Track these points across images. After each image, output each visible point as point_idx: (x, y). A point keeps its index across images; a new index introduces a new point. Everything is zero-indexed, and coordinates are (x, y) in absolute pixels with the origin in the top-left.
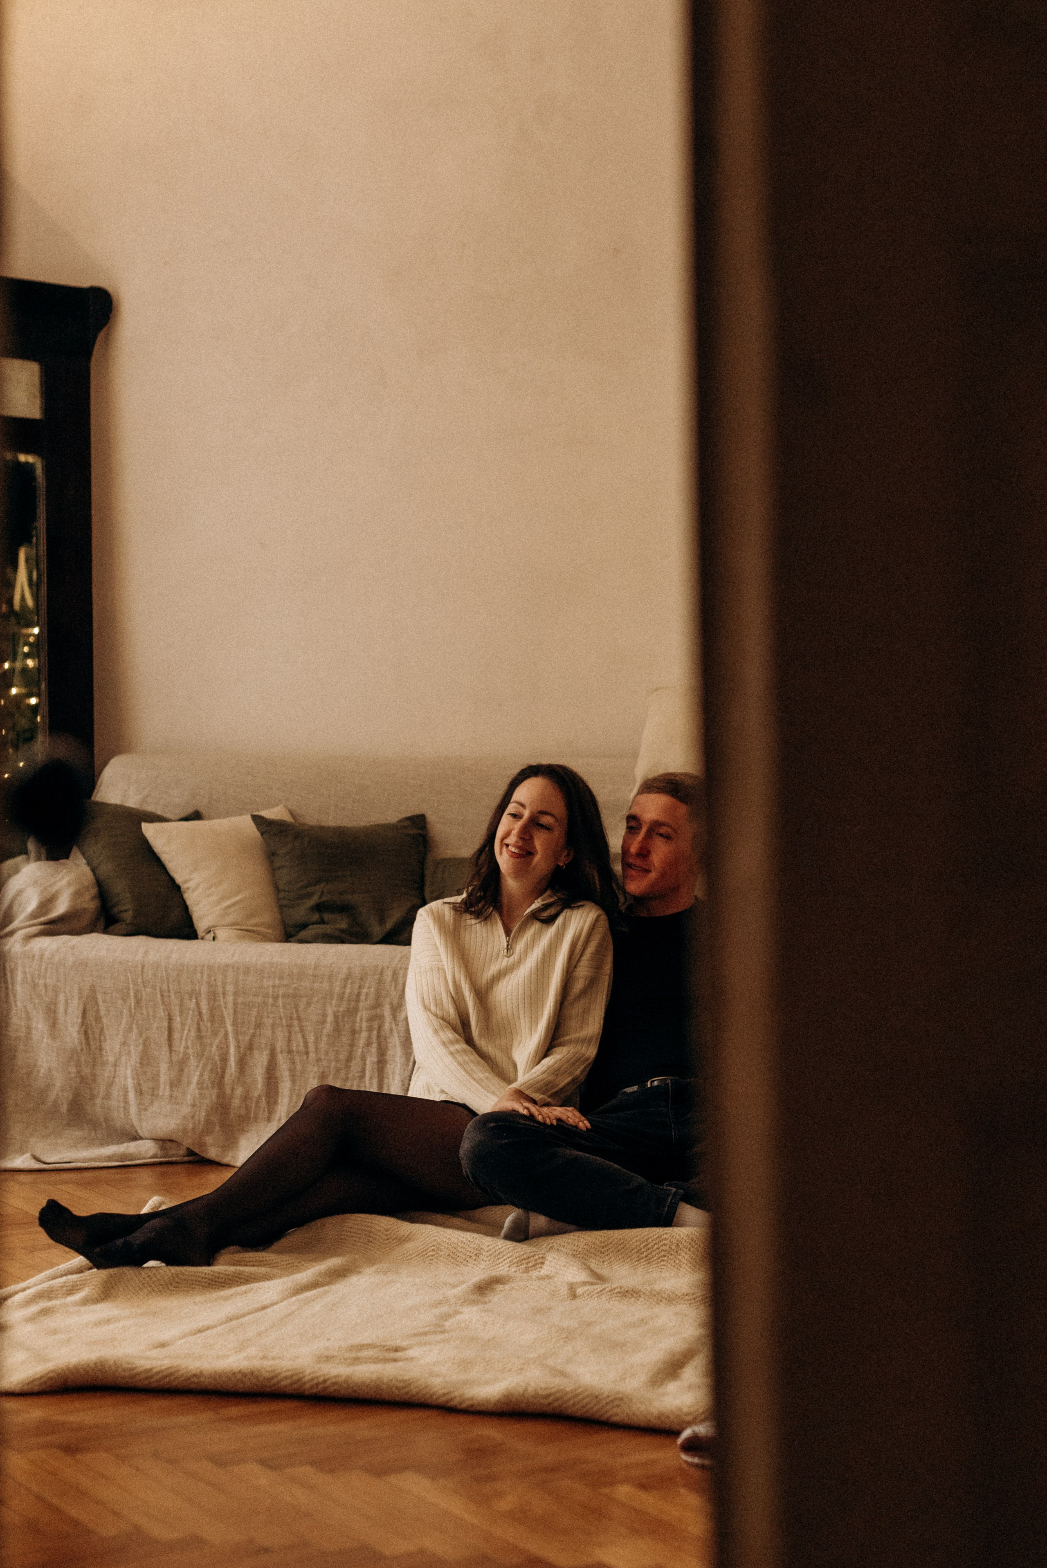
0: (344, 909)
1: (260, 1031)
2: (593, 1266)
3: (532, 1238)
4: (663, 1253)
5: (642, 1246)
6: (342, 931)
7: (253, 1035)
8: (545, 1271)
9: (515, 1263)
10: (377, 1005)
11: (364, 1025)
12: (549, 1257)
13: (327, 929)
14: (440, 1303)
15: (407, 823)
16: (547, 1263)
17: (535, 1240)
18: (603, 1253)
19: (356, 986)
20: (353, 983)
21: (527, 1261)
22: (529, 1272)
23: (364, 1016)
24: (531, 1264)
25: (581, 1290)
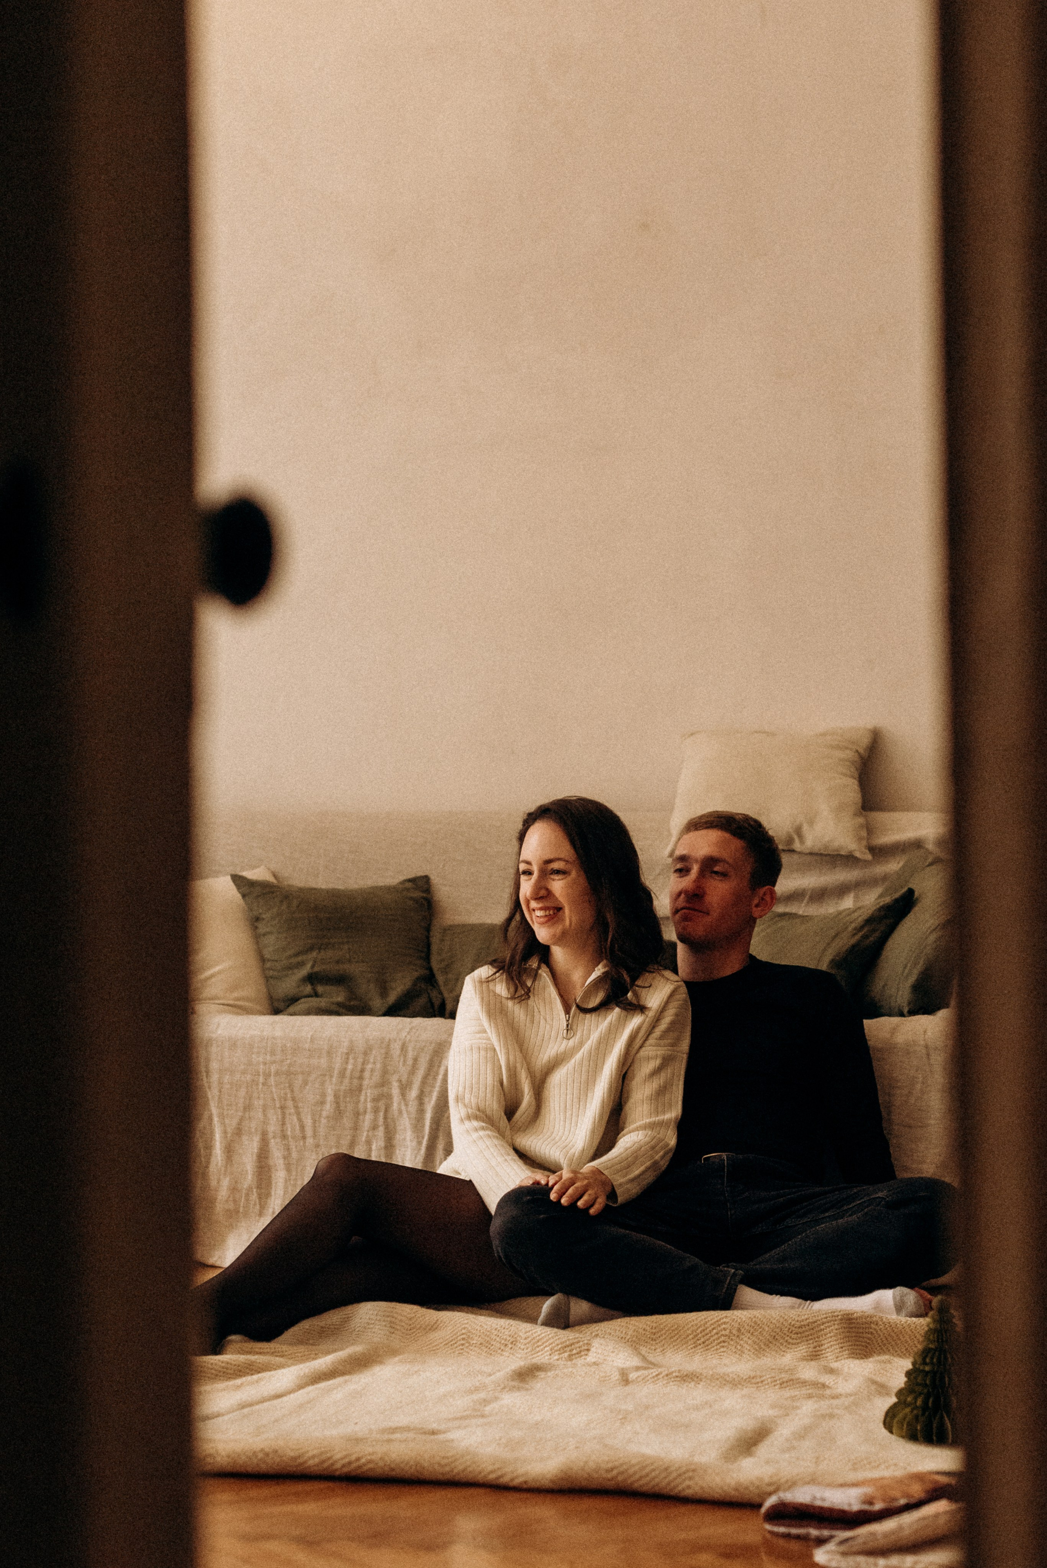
0: (340, 980)
1: (249, 1114)
2: (643, 1352)
3: (573, 1326)
4: (723, 1338)
5: (698, 1331)
6: (339, 1004)
7: (242, 1119)
8: (591, 1358)
9: (557, 1351)
10: (384, 1083)
11: (369, 1105)
12: (596, 1344)
13: (322, 1002)
14: (477, 1389)
15: (409, 885)
16: (593, 1349)
17: (577, 1328)
18: (655, 1340)
19: (360, 1060)
20: (355, 1058)
21: (570, 1348)
22: (573, 1359)
23: (368, 1094)
24: (574, 1352)
25: (633, 1376)
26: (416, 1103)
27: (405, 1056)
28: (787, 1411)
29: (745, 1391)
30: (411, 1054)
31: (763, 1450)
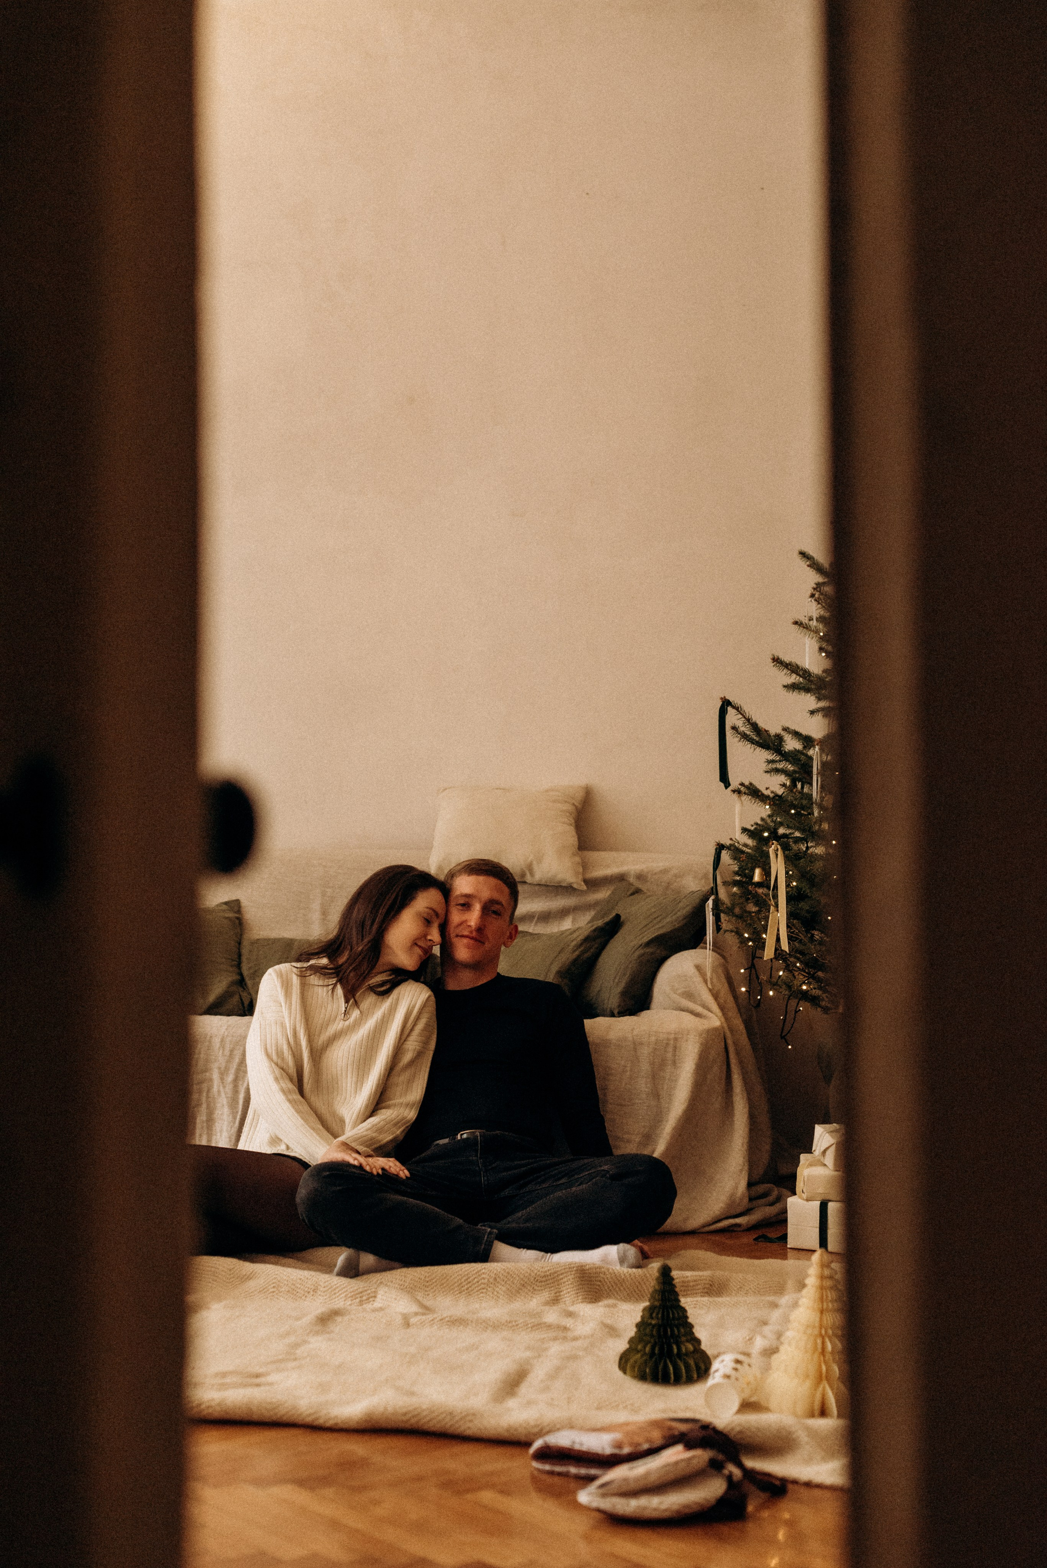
2: (418, 1298)
3: (363, 1274)
4: (483, 1286)
5: (463, 1280)
8: (377, 1304)
9: (349, 1297)
10: (207, 1069)
11: (195, 1087)
12: (382, 1293)
14: (289, 1333)
15: (224, 907)
16: (379, 1296)
17: (365, 1277)
18: (428, 1287)
21: (361, 1295)
22: (363, 1305)
23: (195, 1079)
24: (364, 1298)
25: (413, 1320)
26: (231, 1086)
27: (223, 1048)
28: (540, 1351)
29: (505, 1333)
30: (228, 1047)
31: (524, 1389)
